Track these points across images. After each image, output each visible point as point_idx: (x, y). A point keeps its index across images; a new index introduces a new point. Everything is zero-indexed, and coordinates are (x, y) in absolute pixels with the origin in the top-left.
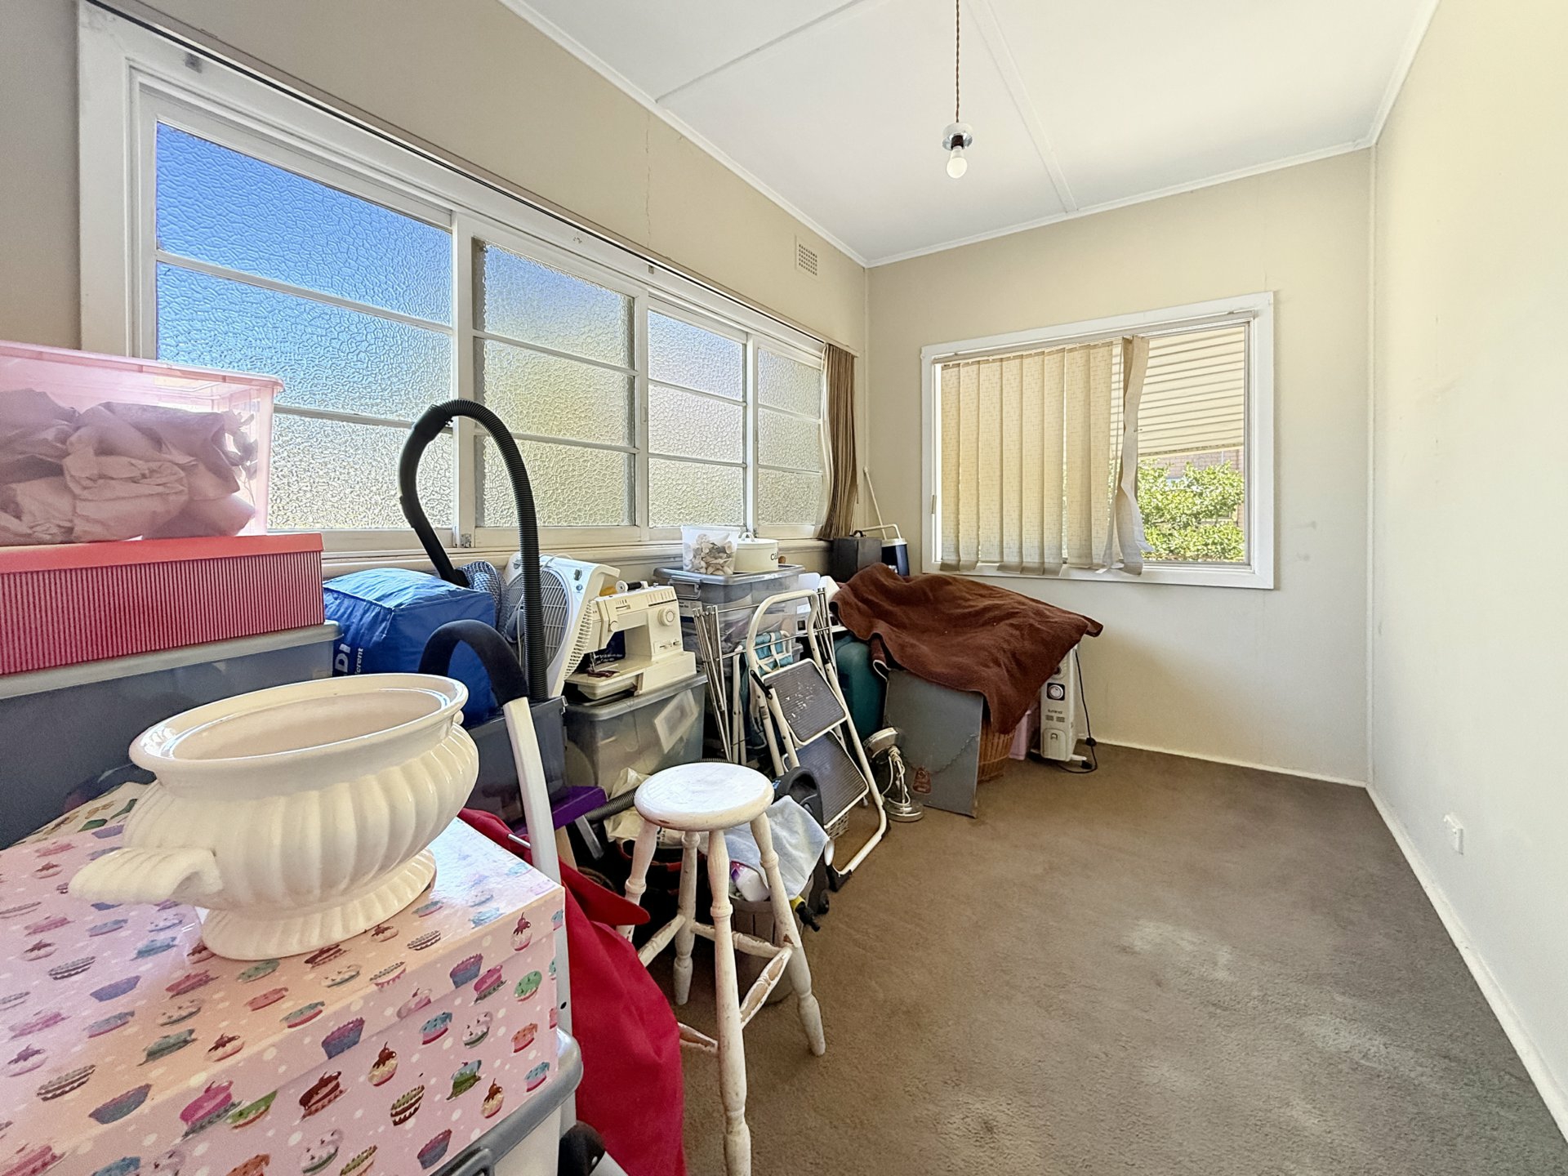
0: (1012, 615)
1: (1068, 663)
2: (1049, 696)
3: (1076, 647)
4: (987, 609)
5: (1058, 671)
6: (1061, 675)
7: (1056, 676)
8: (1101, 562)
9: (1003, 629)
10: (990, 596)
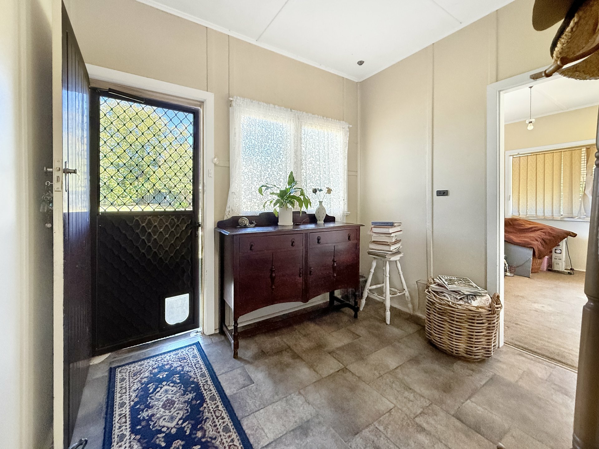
0: (542, 229)
1: (563, 242)
2: (555, 253)
3: (566, 239)
4: (532, 228)
5: (559, 245)
6: (560, 246)
7: (558, 247)
8: (577, 215)
9: (539, 233)
10: (533, 224)
